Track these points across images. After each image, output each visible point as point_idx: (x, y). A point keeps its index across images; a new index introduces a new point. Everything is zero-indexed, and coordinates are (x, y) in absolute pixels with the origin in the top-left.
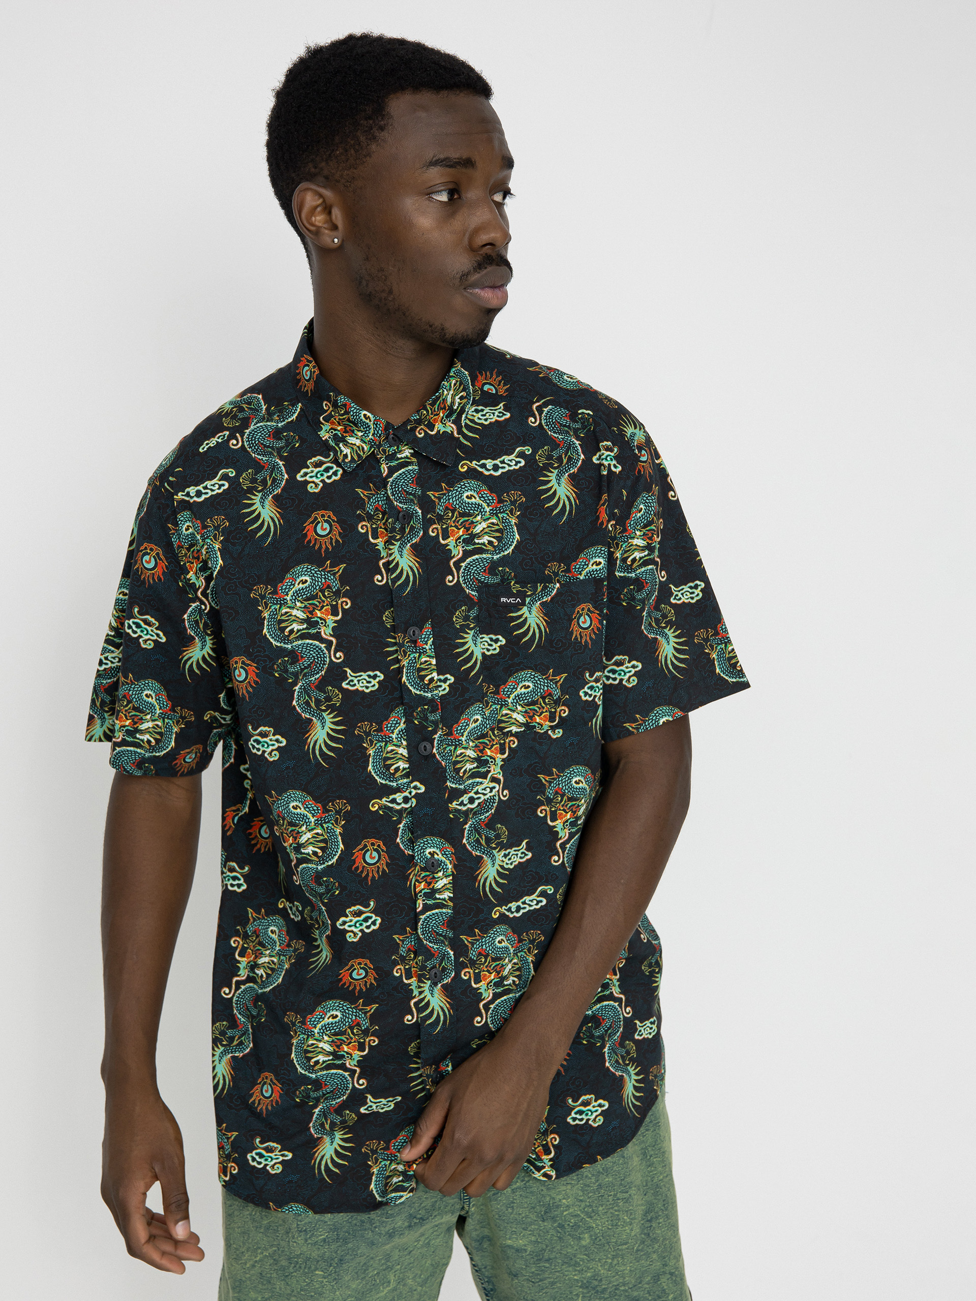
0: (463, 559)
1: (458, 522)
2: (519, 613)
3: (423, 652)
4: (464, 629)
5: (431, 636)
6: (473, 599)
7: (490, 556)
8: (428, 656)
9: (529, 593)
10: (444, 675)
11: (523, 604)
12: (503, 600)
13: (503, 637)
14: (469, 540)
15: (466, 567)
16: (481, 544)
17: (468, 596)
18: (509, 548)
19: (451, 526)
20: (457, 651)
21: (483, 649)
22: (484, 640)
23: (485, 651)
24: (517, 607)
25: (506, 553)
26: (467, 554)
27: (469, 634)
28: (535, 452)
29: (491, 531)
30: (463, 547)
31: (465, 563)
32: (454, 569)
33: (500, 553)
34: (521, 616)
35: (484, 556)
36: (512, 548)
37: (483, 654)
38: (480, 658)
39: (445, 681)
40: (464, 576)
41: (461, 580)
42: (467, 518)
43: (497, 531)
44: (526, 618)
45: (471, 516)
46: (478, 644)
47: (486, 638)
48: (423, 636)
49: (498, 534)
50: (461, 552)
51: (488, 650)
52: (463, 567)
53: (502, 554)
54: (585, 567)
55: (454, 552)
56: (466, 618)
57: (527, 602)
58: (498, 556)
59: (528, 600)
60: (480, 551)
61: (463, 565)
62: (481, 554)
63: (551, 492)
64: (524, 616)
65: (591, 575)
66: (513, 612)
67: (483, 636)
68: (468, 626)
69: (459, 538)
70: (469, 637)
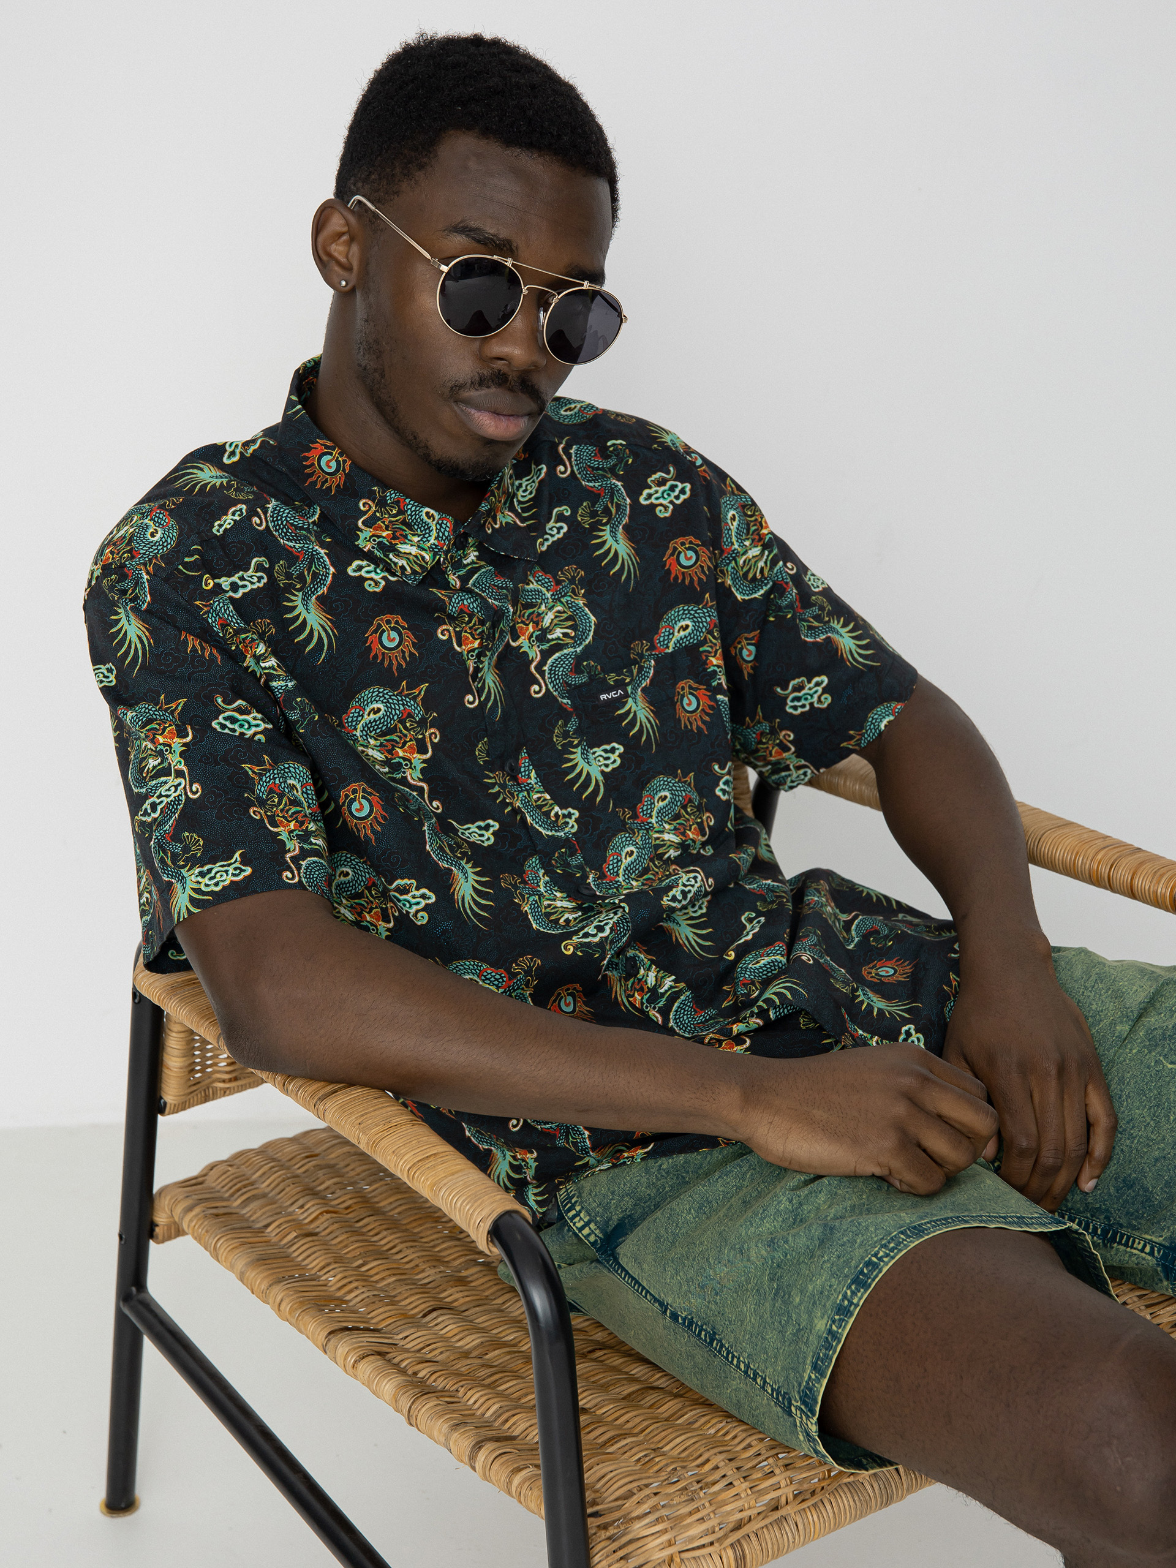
0: (542, 663)
1: (523, 616)
2: (627, 708)
3: (530, 790)
4: (567, 748)
5: (531, 767)
6: (566, 710)
7: (573, 650)
8: (538, 792)
9: (627, 681)
10: (566, 808)
11: (627, 696)
12: (603, 697)
13: (619, 743)
14: (542, 638)
15: (551, 670)
16: (556, 639)
17: (561, 707)
18: (588, 635)
19: (518, 623)
20: (569, 777)
21: (600, 766)
22: (596, 755)
23: (603, 768)
24: (620, 702)
25: (587, 642)
26: (546, 655)
27: (575, 753)
28: (574, 512)
29: (561, 621)
30: (538, 647)
31: (547, 666)
32: (538, 676)
33: (581, 643)
34: (629, 711)
35: (566, 651)
36: (591, 634)
37: (602, 772)
38: (600, 778)
39: (570, 815)
40: (552, 682)
41: (550, 687)
42: (531, 610)
43: (567, 619)
44: (635, 712)
45: (535, 606)
46: (593, 762)
47: (599, 751)
48: (523, 770)
49: (570, 623)
50: (538, 653)
51: (607, 766)
52: (547, 672)
53: (584, 644)
54: (671, 637)
55: (531, 655)
56: (566, 734)
57: (630, 692)
58: (581, 648)
59: (629, 689)
60: (558, 647)
61: (546, 668)
62: (561, 650)
63: (611, 554)
64: (632, 710)
65: (681, 645)
66: (619, 709)
67: (595, 750)
68: (571, 744)
69: (531, 636)
70: (577, 756)
